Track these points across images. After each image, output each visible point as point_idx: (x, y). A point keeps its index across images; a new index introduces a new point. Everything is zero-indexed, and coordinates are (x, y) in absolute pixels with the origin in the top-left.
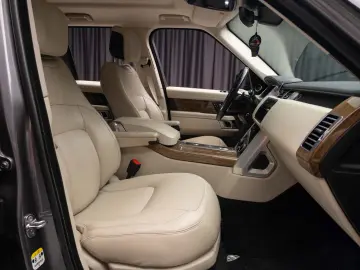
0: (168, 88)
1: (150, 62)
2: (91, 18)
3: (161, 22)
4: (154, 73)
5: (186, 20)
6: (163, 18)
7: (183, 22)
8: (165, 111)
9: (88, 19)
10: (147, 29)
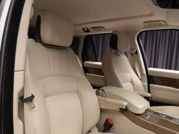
0: (149, 69)
1: (137, 52)
2: (104, 29)
3: (146, 27)
4: (139, 59)
5: (163, 23)
6: (146, 24)
7: (161, 25)
8: (146, 84)
9: (103, 29)
10: (136, 32)
